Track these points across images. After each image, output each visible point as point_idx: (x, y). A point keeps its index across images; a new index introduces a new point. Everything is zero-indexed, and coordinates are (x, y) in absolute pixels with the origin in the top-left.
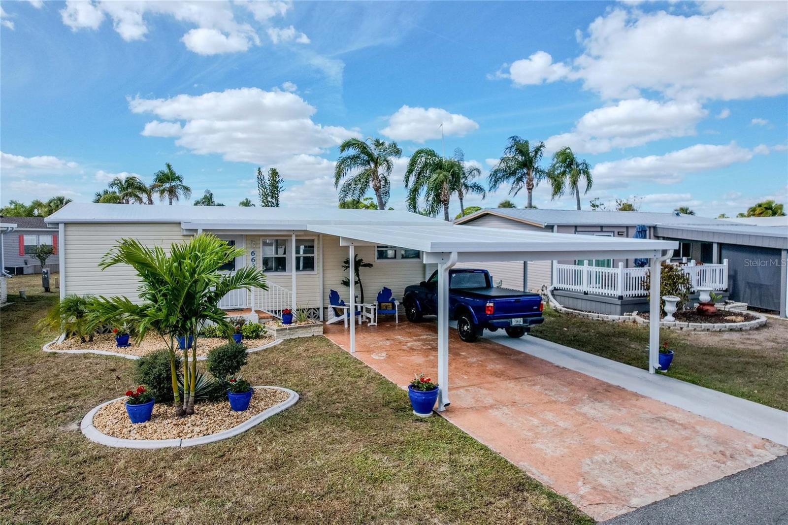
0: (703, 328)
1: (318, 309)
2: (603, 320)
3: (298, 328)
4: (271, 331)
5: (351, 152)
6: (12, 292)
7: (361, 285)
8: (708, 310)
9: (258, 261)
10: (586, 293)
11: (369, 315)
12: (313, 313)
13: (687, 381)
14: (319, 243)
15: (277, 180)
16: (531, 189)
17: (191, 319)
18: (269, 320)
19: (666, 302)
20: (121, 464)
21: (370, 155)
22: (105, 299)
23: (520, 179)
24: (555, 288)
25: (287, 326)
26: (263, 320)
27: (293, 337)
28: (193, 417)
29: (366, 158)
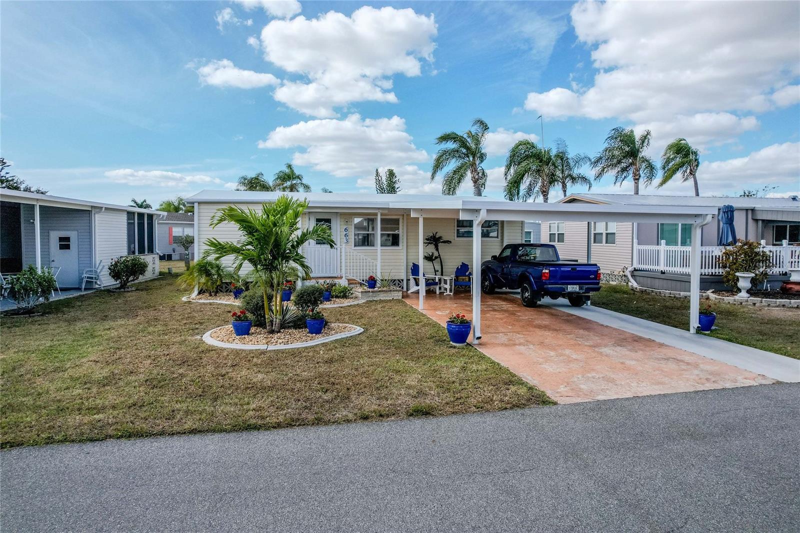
0: (778, 304)
1: (403, 280)
2: (675, 297)
3: (380, 291)
4: (357, 293)
5: (451, 145)
6: (163, 270)
7: (441, 259)
8: (791, 288)
9: (350, 237)
10: (663, 273)
11: (446, 286)
12: (397, 283)
13: (724, 339)
14: (403, 222)
15: (394, 181)
16: (638, 179)
17: (278, 260)
18: (357, 285)
19: (740, 278)
20: (225, 354)
21: (468, 148)
22: (217, 241)
23: (624, 170)
24: (635, 268)
25: (371, 290)
26: (352, 285)
27: (375, 299)
28: (279, 334)
29: (464, 151)
